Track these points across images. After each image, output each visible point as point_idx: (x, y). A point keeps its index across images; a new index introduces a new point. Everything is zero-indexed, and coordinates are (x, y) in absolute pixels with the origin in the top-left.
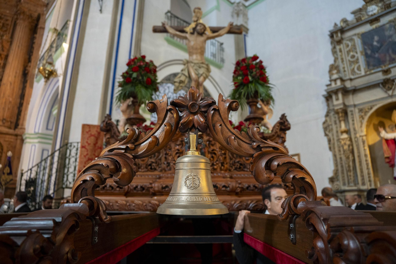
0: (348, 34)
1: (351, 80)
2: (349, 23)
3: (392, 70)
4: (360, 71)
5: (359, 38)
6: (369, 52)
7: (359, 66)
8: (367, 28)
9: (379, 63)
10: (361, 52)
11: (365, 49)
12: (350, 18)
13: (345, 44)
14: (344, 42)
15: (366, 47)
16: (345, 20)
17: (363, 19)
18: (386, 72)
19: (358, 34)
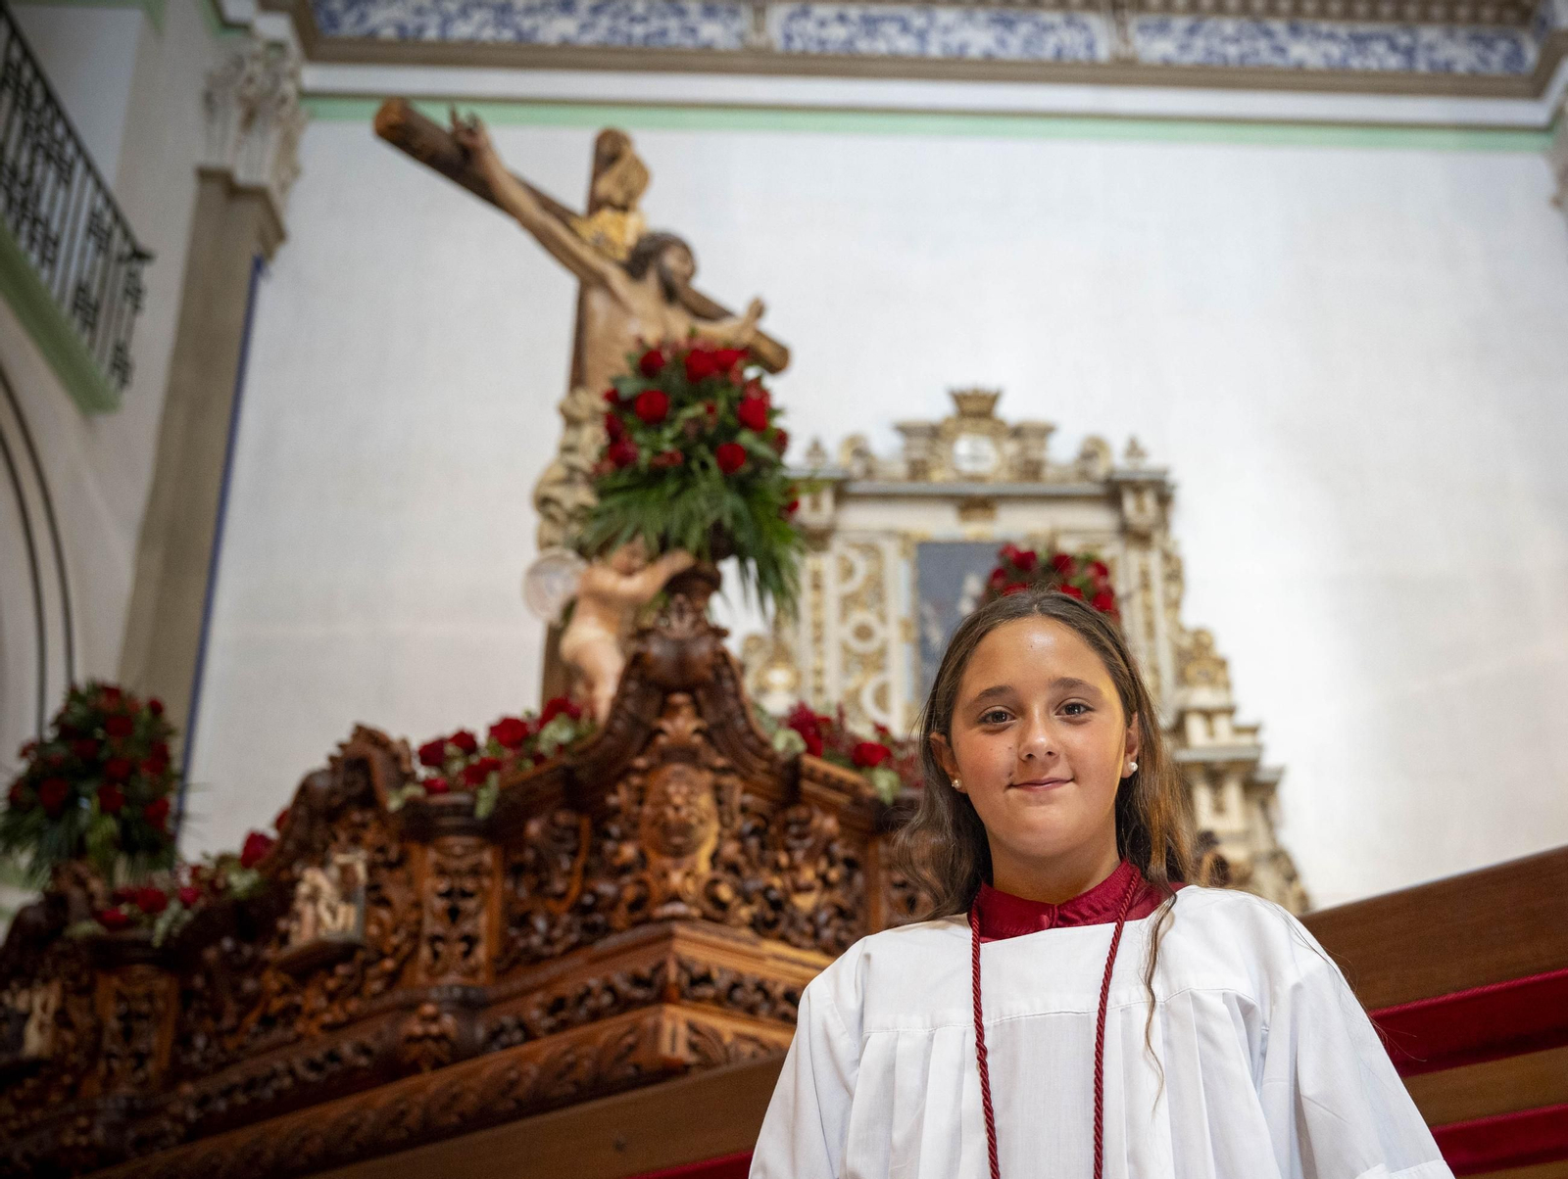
0: (860, 519)
2: (875, 465)
4: (886, 713)
5: (905, 552)
7: (886, 687)
8: (941, 524)
10: (906, 625)
11: (922, 620)
12: (886, 446)
13: (839, 556)
14: (837, 545)
15: (928, 610)
16: (860, 446)
17: (934, 476)
19: (904, 536)
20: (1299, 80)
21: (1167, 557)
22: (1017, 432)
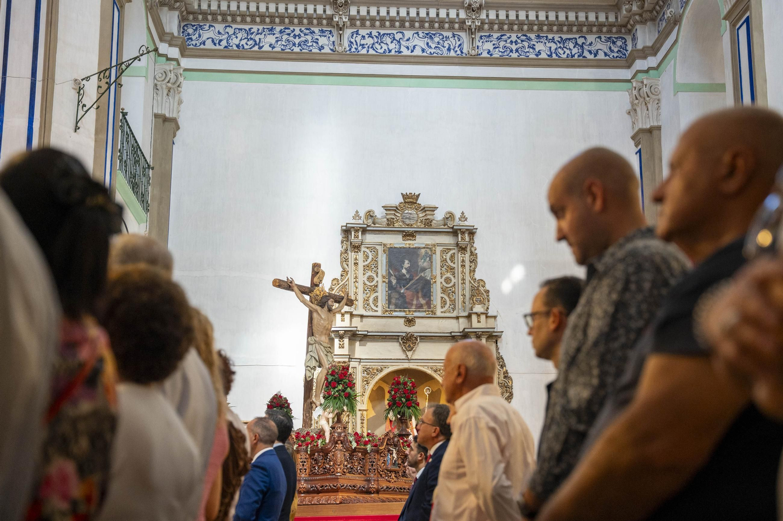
0: (370, 238)
1: (362, 316)
2: (377, 220)
3: (417, 320)
4: (377, 306)
5: (385, 252)
6: (394, 282)
7: (377, 297)
8: (397, 241)
9: (403, 304)
10: (384, 277)
11: (390, 275)
12: (379, 213)
13: (364, 252)
14: (363, 249)
15: (391, 272)
16: (371, 213)
17: (396, 225)
18: (410, 322)
19: (385, 245)
20: (538, 63)
21: (471, 252)
22: (424, 209)
